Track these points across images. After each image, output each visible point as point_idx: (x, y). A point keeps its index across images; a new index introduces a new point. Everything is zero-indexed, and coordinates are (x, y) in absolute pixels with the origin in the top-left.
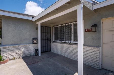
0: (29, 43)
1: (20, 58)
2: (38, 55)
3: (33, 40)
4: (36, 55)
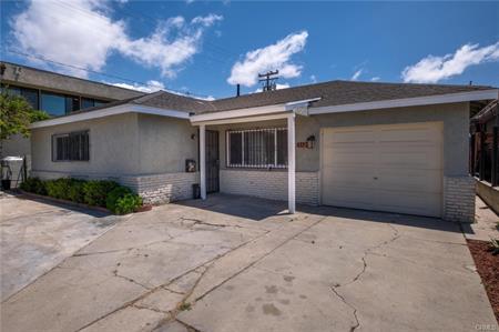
0: (179, 172)
1: (166, 202)
2: (199, 197)
3: (187, 164)
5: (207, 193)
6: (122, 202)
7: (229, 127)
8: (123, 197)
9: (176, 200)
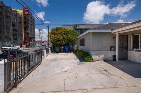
0: (108, 51)
1: (101, 60)
3: (111, 48)
4: (114, 60)
5: (119, 59)
6: (86, 58)
7: (133, 33)
8: (86, 57)
9: (106, 60)
